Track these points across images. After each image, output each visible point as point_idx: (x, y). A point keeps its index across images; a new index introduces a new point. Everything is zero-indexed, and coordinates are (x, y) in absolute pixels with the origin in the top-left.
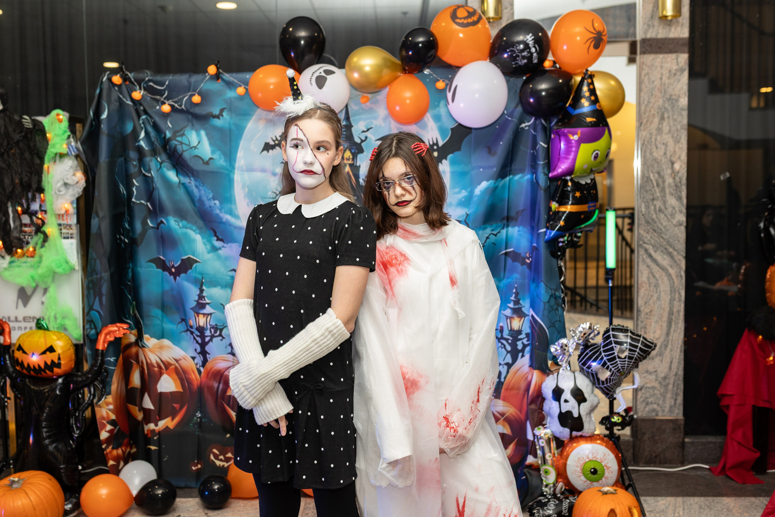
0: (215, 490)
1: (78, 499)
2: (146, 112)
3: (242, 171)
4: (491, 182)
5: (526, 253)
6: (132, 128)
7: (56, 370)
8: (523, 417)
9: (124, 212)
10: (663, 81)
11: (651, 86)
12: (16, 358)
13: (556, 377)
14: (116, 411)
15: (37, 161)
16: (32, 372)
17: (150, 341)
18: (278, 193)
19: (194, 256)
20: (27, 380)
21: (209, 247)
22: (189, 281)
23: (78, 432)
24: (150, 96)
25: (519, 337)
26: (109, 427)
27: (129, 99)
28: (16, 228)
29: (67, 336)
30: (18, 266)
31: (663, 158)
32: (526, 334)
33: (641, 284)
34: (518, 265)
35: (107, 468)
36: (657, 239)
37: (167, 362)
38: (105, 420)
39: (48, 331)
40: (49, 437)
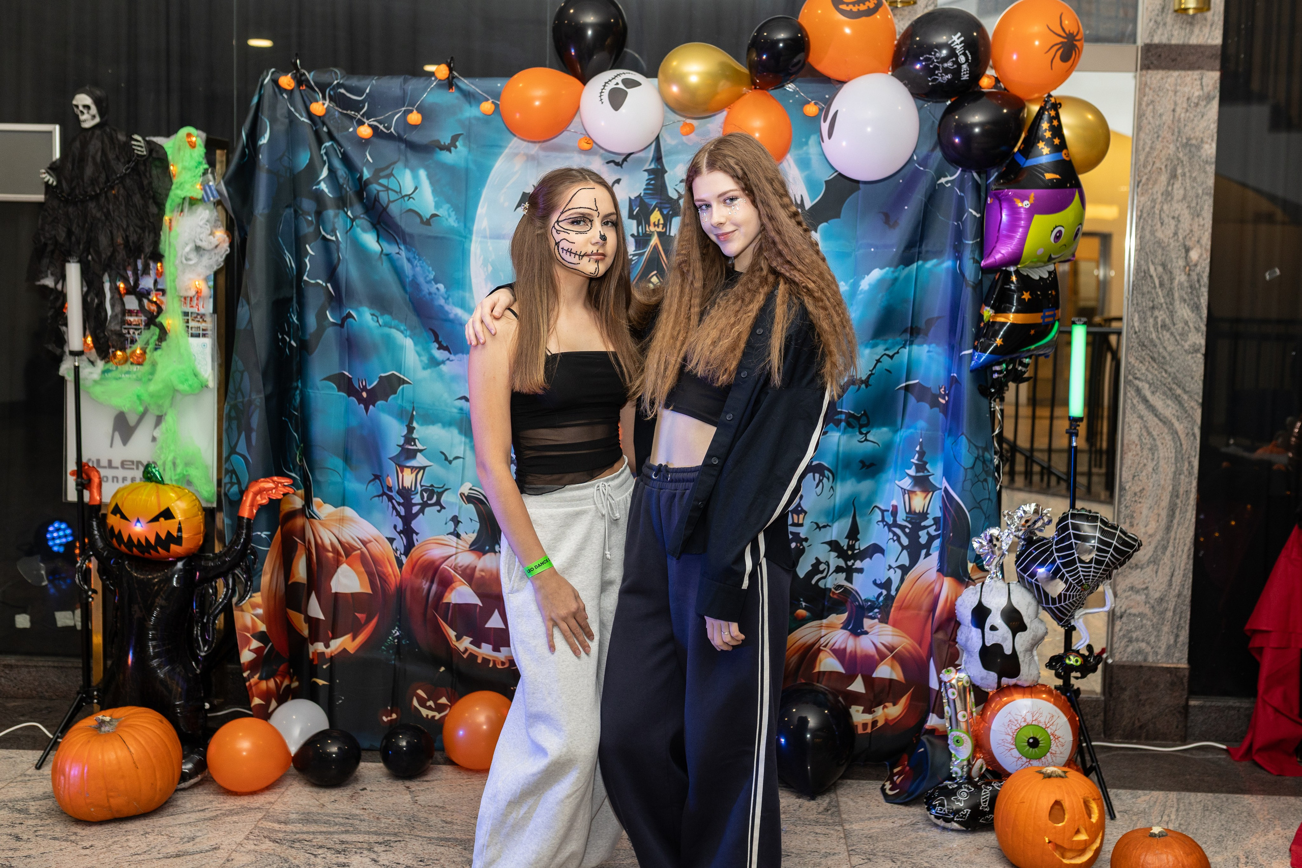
1: (204, 755)
2: (331, 136)
3: (485, 237)
4: (888, 270)
5: (940, 388)
6: (307, 161)
7: (174, 548)
8: (923, 653)
9: (292, 299)
10: (1177, 115)
11: (1157, 123)
12: (109, 527)
13: (979, 589)
14: (268, 618)
15: (154, 209)
16: (134, 549)
17: (324, 510)
19: (400, 372)
20: (126, 562)
21: (425, 359)
22: (390, 413)
23: (206, 649)
24: (340, 110)
25: (923, 524)
26: (255, 644)
27: (304, 115)
28: (114, 316)
29: (193, 494)
30: (117, 379)
31: (1171, 241)
32: (934, 519)
33: (1128, 445)
34: (926, 406)
35: (250, 709)
36: (1156, 372)
37: (349, 544)
38: (248, 632)
39: (164, 484)
40: (157, 655)
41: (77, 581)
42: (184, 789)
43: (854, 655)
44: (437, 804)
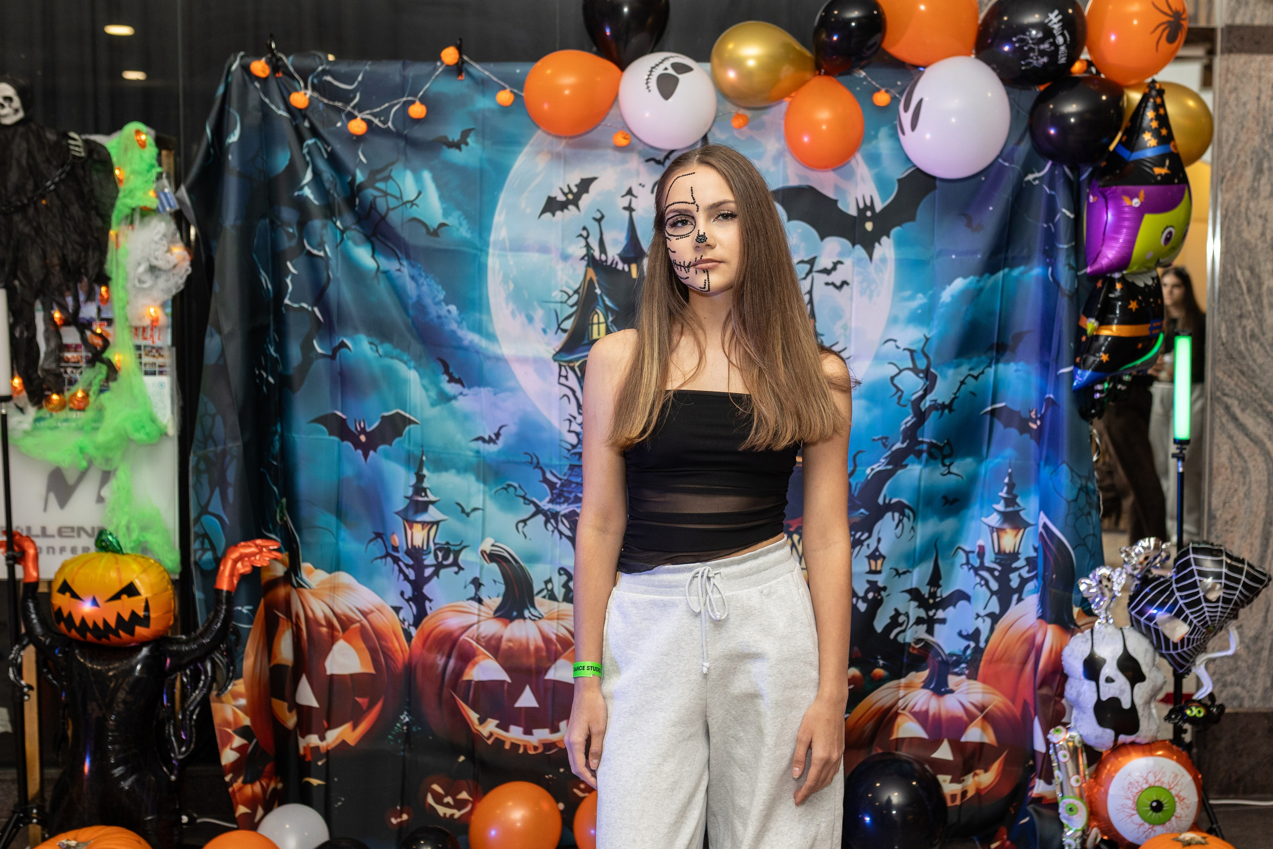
2: (314, 132)
3: (503, 249)
4: (971, 278)
5: (1030, 412)
6: (287, 163)
7: (139, 630)
8: (1017, 711)
9: (269, 325)
10: (1262, 103)
11: (1241, 112)
12: (54, 608)
13: (1089, 637)
14: (251, 710)
16: (90, 636)
17: (313, 576)
18: (571, 293)
20: (78, 652)
21: (433, 394)
22: (394, 458)
23: (182, 751)
24: (326, 101)
25: (1014, 565)
26: (238, 741)
27: (282, 106)
28: (49, 353)
29: (161, 564)
30: (52, 429)
31: (1259, 242)
32: (1028, 559)
33: (1218, 468)
34: (1013, 432)
35: (233, 820)
36: (1246, 388)
37: (346, 616)
38: (230, 728)
39: (123, 554)
40: (121, 763)
41: (12, 676)
43: (938, 719)
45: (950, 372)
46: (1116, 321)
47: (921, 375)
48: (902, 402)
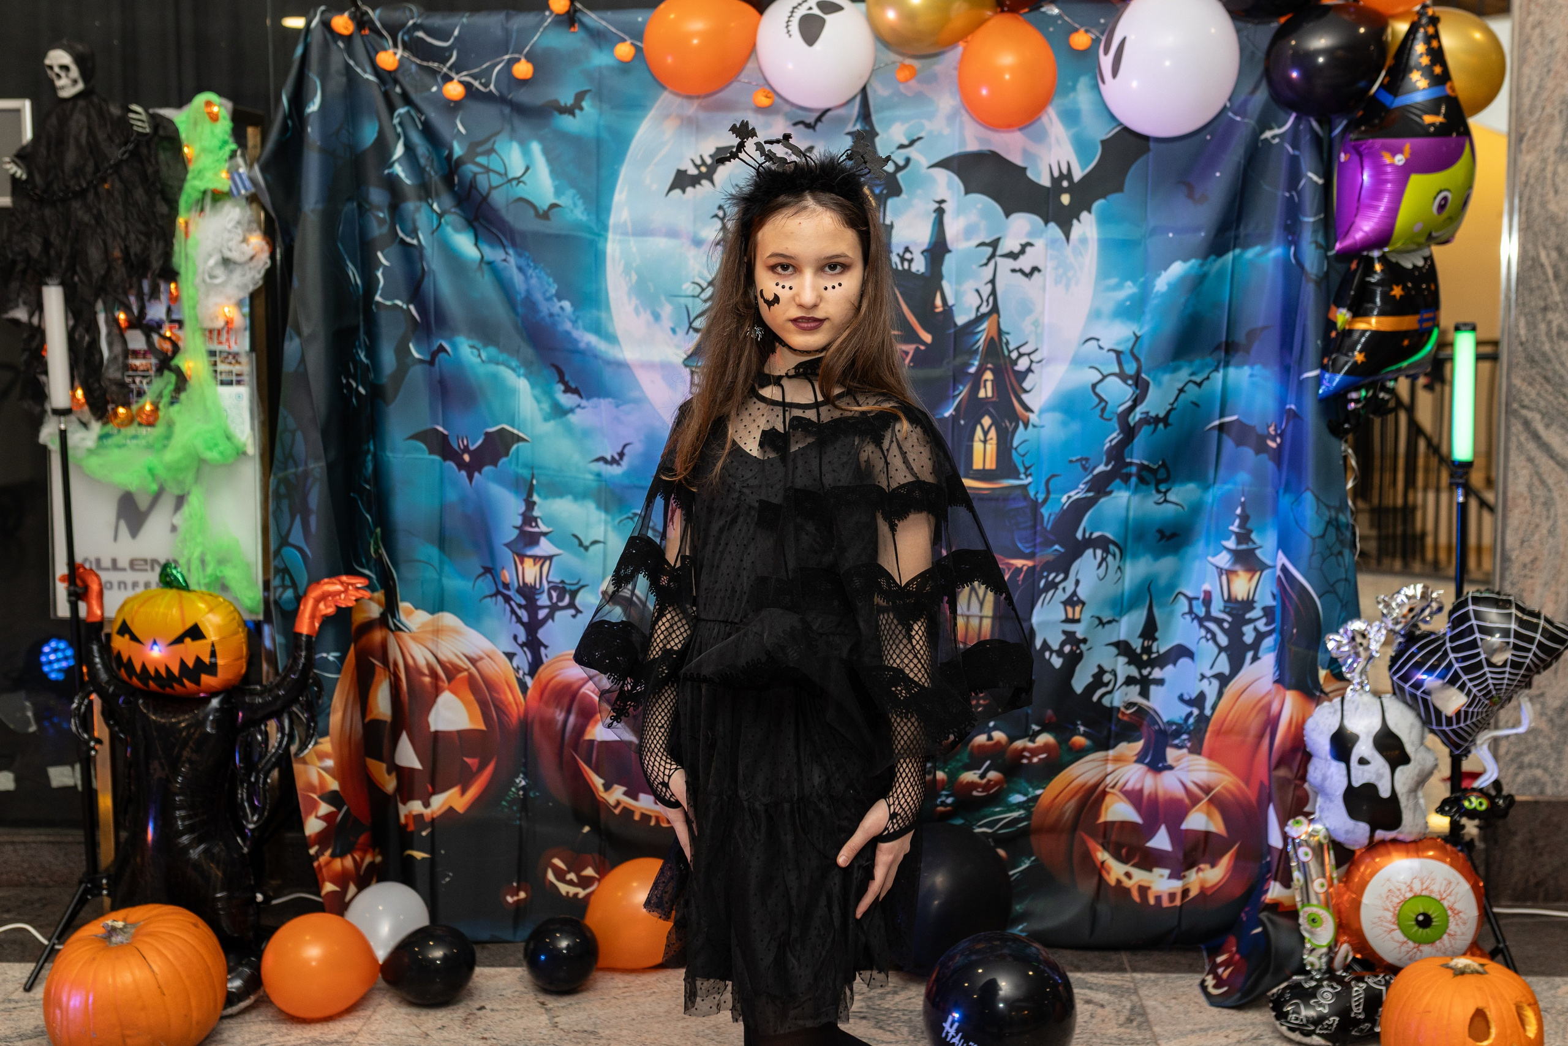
0: (561, 950)
2: (407, 99)
3: (625, 234)
4: (1193, 262)
5: (1268, 427)
6: (375, 135)
7: (205, 679)
8: (1252, 795)
9: (357, 328)
12: (115, 652)
13: (1339, 707)
14: (340, 773)
15: (163, 208)
16: (151, 683)
17: (413, 618)
18: (704, 285)
19: (513, 427)
20: (141, 701)
21: (546, 406)
22: (501, 481)
23: (255, 818)
24: (418, 61)
25: (1248, 616)
26: (324, 808)
27: (369, 69)
28: (113, 359)
29: (231, 604)
30: (120, 446)
32: (1264, 609)
33: (1514, 499)
34: (1248, 452)
36: (1551, 398)
37: (452, 664)
38: (315, 793)
39: (189, 591)
40: (190, 830)
42: (231, 1016)
43: (1154, 800)
44: (586, 1028)
45: (1166, 378)
46: (1375, 312)
47: (1130, 382)
48: (1106, 415)
